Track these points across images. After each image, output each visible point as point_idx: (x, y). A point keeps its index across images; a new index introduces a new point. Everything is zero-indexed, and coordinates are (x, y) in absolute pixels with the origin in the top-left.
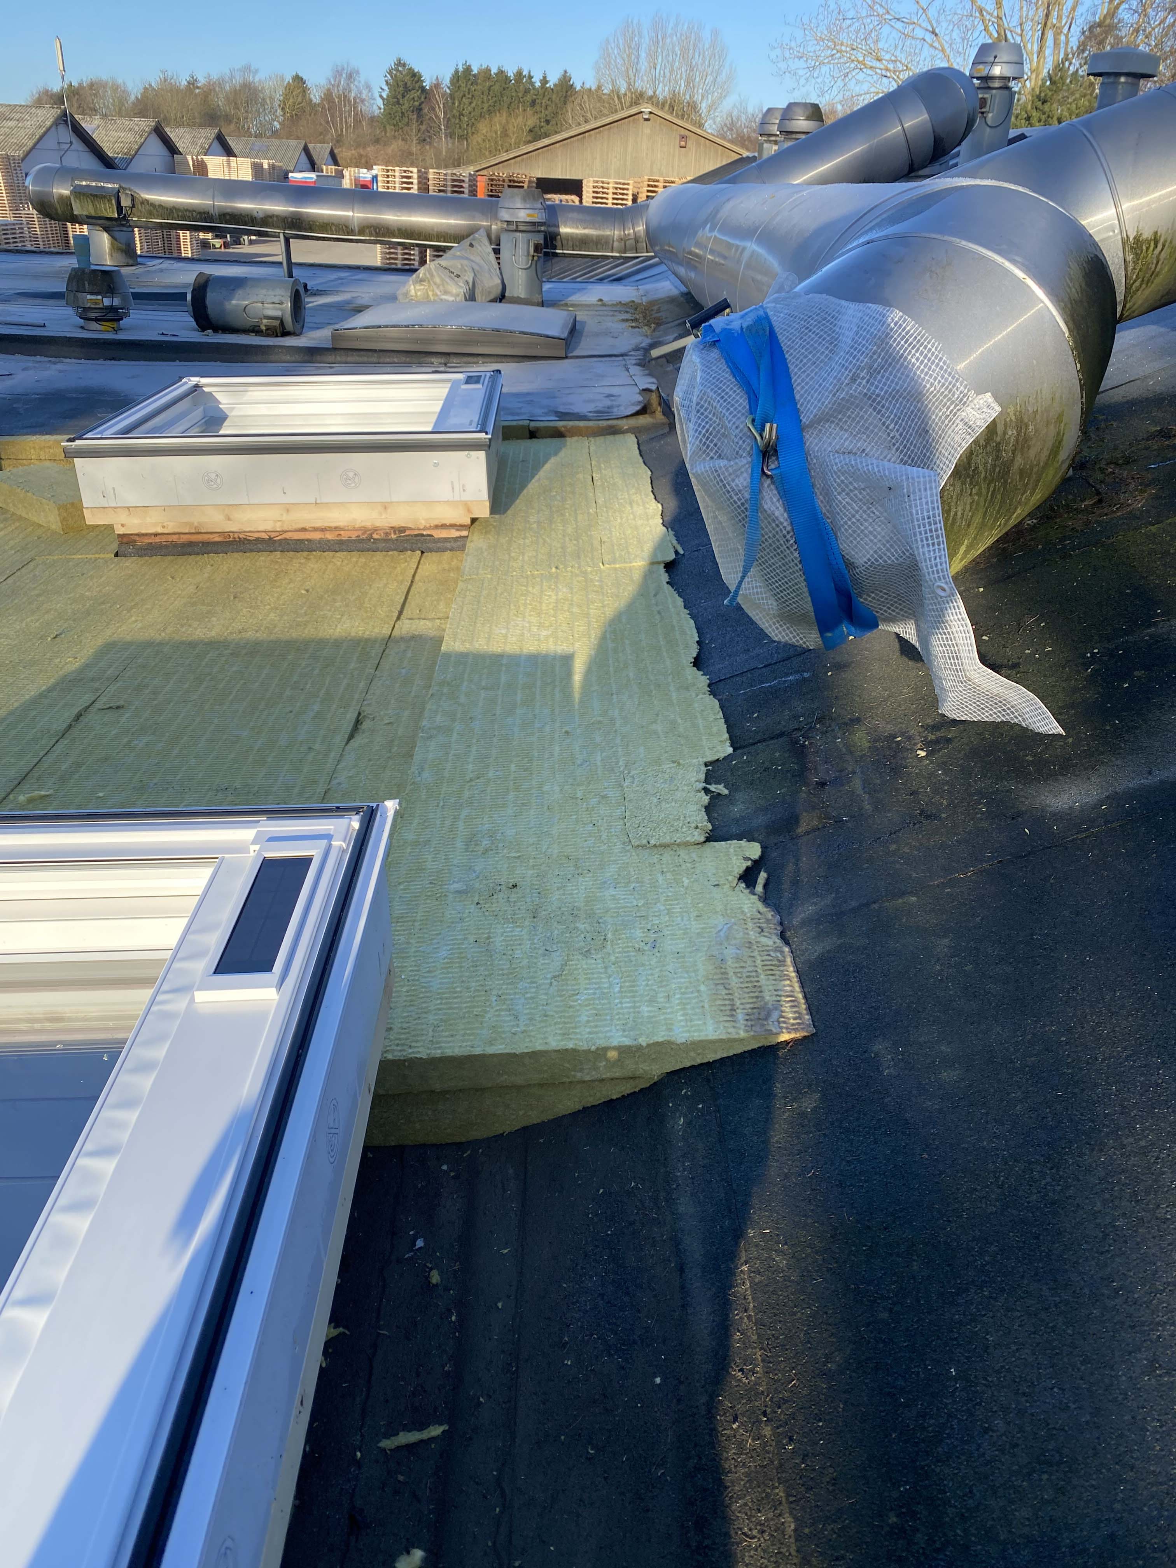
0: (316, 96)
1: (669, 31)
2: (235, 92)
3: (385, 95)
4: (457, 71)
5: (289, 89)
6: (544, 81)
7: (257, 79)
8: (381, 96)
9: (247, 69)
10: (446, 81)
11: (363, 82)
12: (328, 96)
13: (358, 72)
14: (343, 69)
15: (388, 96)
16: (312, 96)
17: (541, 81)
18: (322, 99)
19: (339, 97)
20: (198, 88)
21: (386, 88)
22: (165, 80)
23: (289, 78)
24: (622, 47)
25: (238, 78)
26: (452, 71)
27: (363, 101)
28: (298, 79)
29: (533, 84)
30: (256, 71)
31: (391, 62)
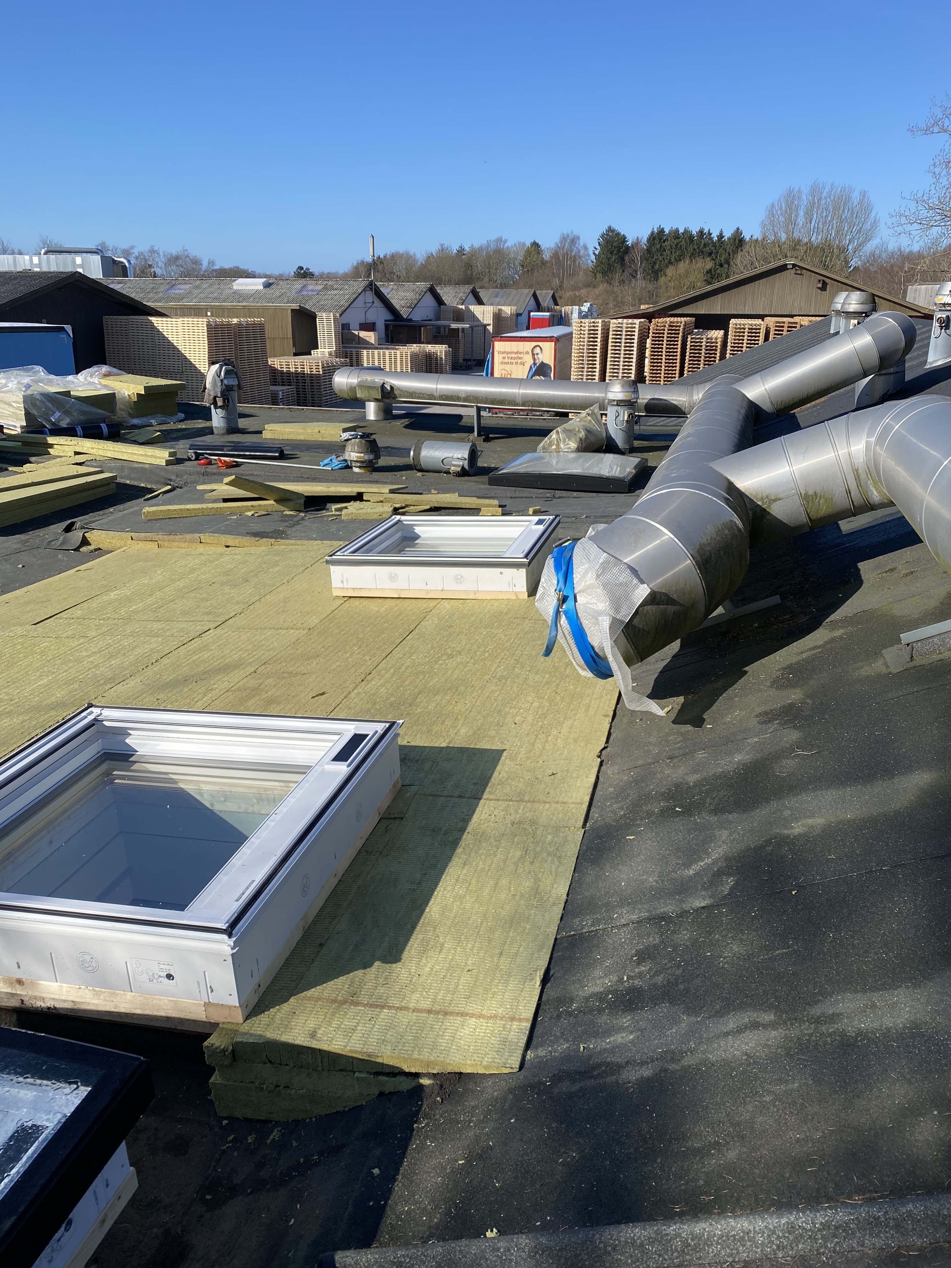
0: (547, 256)
1: (824, 195)
2: (489, 257)
3: (597, 252)
4: (652, 233)
5: (528, 253)
6: (721, 236)
7: (506, 246)
8: (594, 254)
9: (499, 240)
10: (645, 240)
11: (582, 244)
12: (555, 255)
13: (578, 238)
14: (568, 236)
15: (599, 253)
16: (544, 256)
17: (718, 236)
18: (551, 257)
19: (563, 256)
20: (464, 254)
21: (598, 247)
22: (442, 251)
23: (528, 244)
24: (784, 208)
25: (492, 246)
26: (649, 233)
27: (580, 257)
28: (536, 245)
29: (711, 239)
30: (506, 241)
31: (603, 229)
